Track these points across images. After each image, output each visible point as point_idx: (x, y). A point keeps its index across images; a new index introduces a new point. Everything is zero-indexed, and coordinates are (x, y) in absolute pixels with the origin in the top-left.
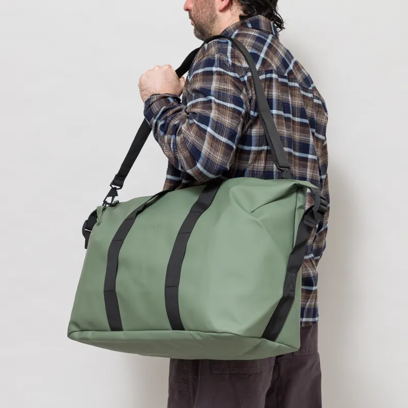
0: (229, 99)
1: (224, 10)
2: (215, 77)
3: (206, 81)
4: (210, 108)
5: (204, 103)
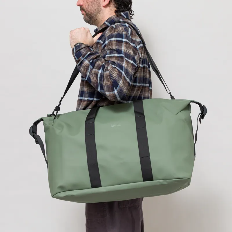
0: (131, 58)
1: (106, 6)
2: (123, 44)
3: (118, 45)
4: (123, 61)
5: (118, 57)
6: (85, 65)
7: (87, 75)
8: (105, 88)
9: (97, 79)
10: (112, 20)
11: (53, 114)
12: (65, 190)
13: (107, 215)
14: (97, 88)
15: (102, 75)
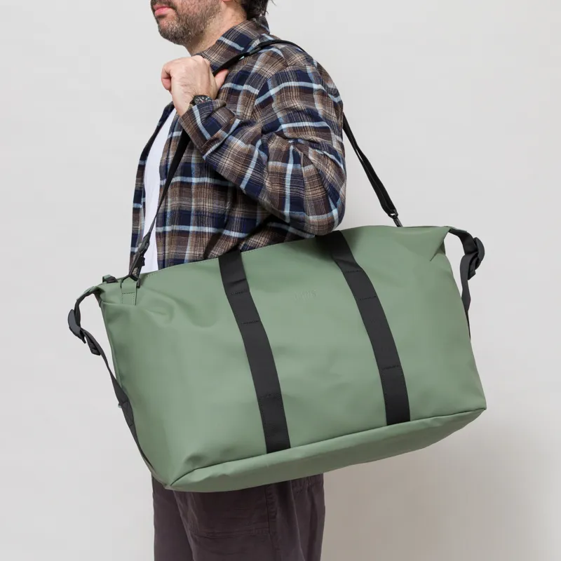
3: (307, 100)
4: (329, 138)
5: (315, 129)
6: (236, 150)
7: (244, 177)
8: (308, 206)
9: (283, 185)
10: (241, 34)
11: (131, 276)
12: (204, 465)
13: (276, 514)
14: (282, 207)
15: (297, 176)
